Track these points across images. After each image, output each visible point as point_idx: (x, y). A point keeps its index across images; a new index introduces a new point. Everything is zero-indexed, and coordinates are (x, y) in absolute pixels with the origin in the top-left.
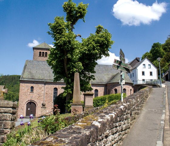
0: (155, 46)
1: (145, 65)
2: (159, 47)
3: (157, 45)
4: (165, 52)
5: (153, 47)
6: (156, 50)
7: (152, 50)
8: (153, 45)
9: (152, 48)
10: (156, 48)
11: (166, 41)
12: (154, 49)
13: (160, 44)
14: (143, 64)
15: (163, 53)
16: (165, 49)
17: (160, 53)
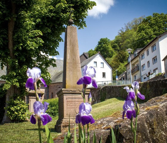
0: (103, 42)
1: (96, 62)
2: (107, 44)
3: (105, 41)
4: (114, 51)
5: (100, 43)
6: (103, 48)
7: (98, 47)
8: (99, 41)
9: (98, 44)
10: (104, 45)
11: (116, 37)
12: (101, 46)
13: (109, 40)
14: (94, 62)
15: (112, 53)
16: (114, 47)
17: (108, 51)
